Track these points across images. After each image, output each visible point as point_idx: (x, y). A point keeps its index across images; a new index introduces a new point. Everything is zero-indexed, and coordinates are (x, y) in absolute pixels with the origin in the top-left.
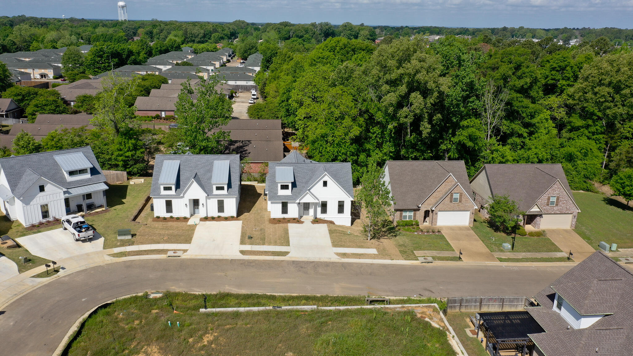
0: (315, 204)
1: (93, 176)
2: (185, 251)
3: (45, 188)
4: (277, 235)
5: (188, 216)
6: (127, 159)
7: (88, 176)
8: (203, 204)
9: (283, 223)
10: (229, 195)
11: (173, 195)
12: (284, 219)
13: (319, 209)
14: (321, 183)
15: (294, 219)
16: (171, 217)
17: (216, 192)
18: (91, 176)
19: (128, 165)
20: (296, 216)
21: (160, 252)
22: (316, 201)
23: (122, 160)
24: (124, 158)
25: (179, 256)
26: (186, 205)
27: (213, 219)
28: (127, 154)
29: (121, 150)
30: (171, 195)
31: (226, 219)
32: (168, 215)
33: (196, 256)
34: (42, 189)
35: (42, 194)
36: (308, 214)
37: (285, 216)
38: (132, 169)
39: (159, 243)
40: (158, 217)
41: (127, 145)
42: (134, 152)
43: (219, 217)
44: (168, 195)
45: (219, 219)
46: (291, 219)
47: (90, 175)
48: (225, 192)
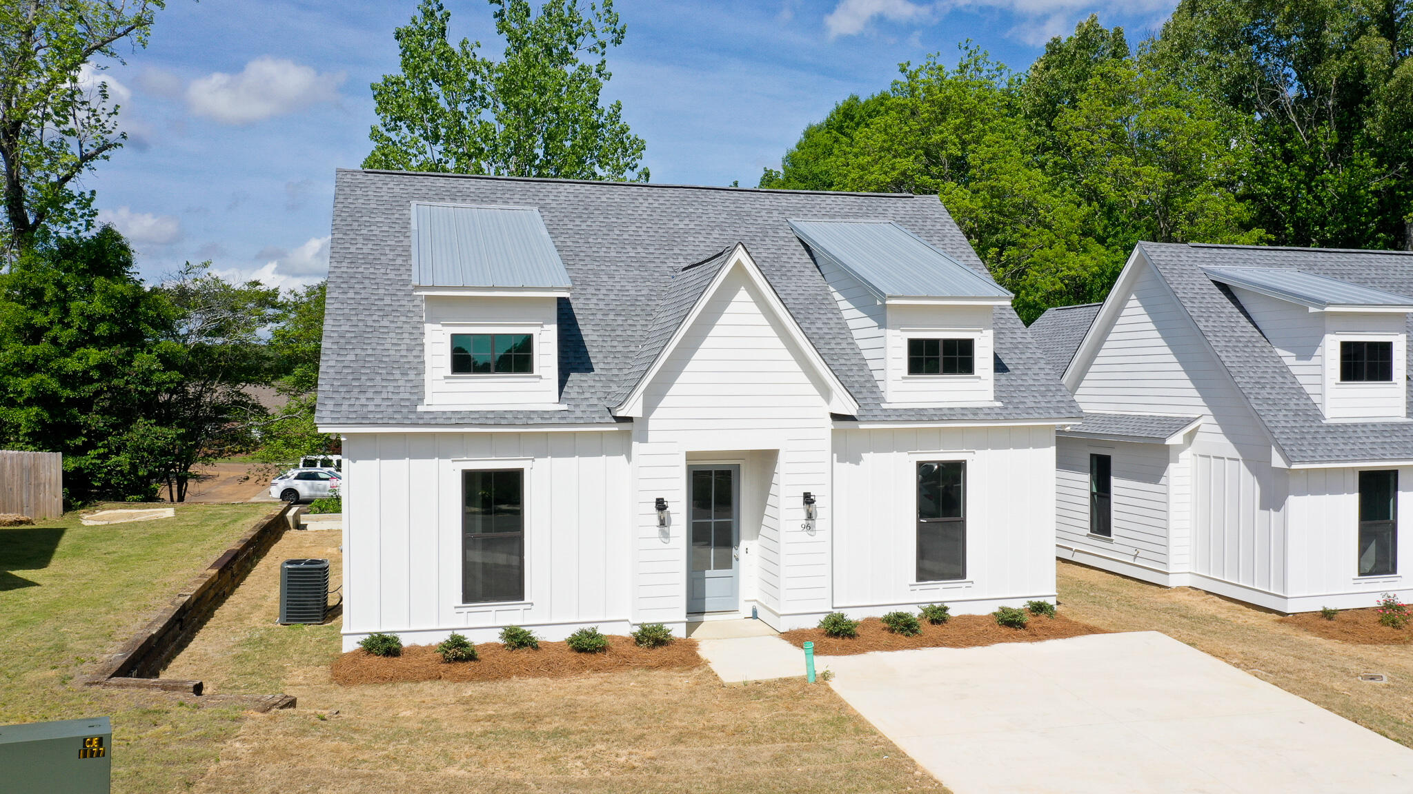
5: (672, 616)
6: (67, 393)
8: (808, 499)
11: (545, 417)
17: (904, 391)
19: (75, 430)
23: (43, 399)
24: (54, 384)
26: (661, 505)
28: (72, 364)
29: (34, 334)
30: (526, 417)
38: (104, 457)
40: (387, 650)
41: (75, 306)
42: (119, 350)
44: (499, 418)
45: (938, 630)
48: (978, 389)
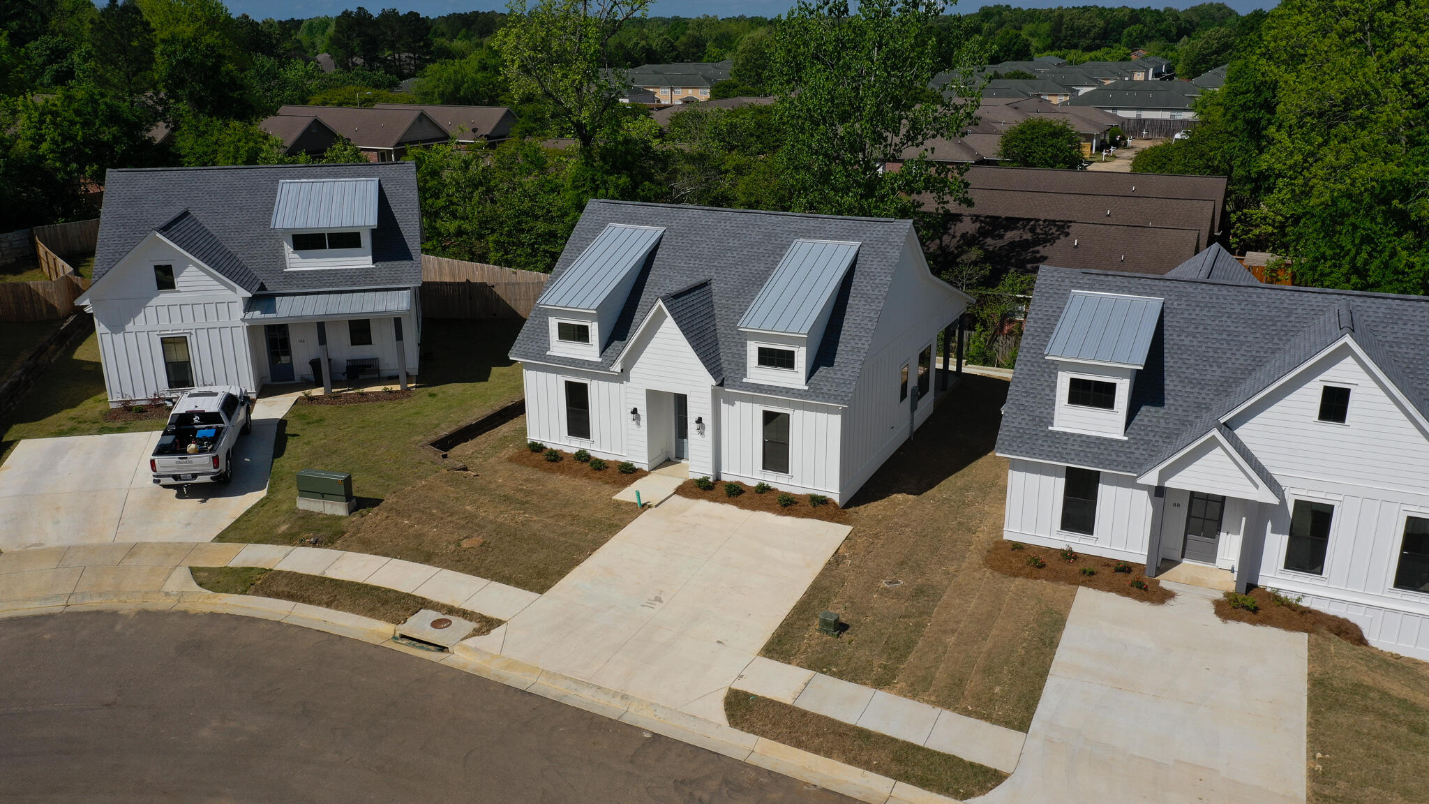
0: (1258, 516)
1: (379, 264)
2: (487, 624)
3: (179, 281)
4: (987, 645)
5: (641, 460)
7: (361, 261)
8: (702, 422)
9: (1055, 577)
10: (813, 397)
11: (593, 364)
12: (1069, 556)
13: (1276, 545)
14: (1311, 395)
15: (1125, 568)
16: (582, 457)
17: (757, 374)
18: (374, 262)
20: (1136, 551)
21: (385, 603)
22: (1264, 495)
25: (442, 649)
26: (635, 411)
27: (735, 493)
30: (586, 364)
31: (788, 504)
32: (571, 445)
33: (512, 665)
34: (165, 278)
35: (165, 297)
36: (1210, 556)
37: (1078, 543)
39: (427, 558)
40: (537, 448)
43: (763, 489)
44: (575, 362)
45: (762, 498)
46: (1106, 563)
47: (370, 258)
48: (795, 378)
